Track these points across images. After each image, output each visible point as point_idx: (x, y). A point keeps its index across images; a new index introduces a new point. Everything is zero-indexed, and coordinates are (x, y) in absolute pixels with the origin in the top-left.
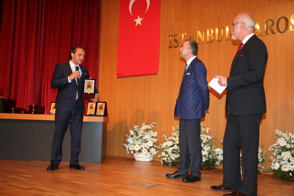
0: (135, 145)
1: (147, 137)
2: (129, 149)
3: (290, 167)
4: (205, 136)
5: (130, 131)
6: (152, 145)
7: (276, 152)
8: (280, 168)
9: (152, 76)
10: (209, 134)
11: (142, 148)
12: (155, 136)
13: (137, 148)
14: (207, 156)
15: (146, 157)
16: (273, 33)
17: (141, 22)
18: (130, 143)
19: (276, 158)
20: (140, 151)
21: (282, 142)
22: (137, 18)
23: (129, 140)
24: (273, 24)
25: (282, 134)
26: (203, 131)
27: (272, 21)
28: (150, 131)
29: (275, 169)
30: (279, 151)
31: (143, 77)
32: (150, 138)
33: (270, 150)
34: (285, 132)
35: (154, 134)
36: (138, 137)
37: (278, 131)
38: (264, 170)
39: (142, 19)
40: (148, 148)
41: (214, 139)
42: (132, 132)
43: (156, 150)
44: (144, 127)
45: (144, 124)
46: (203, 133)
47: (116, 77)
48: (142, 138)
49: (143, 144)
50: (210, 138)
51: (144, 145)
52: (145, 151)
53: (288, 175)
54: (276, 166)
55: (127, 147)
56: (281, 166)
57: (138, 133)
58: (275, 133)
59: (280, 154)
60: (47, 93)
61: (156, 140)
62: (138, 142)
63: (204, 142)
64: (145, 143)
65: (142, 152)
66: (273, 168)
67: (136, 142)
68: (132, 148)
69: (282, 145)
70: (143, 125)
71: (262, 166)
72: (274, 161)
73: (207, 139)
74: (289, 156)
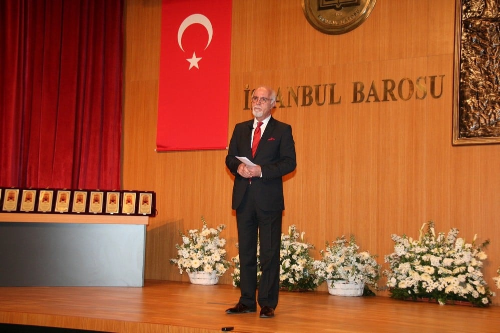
0: (192, 259)
1: (211, 246)
2: (182, 266)
3: (408, 283)
4: (298, 244)
5: (183, 238)
6: (218, 259)
7: (392, 264)
8: (397, 286)
9: (217, 152)
10: (305, 241)
11: (203, 263)
12: (222, 245)
13: (196, 264)
14: (302, 273)
15: (209, 277)
16: (394, 99)
17: (199, 63)
18: (183, 257)
19: (394, 272)
20: (200, 269)
21: (400, 251)
22: (191, 57)
23: (183, 252)
24: (393, 87)
25: (401, 240)
26: (296, 237)
27: (393, 82)
28: (215, 238)
29: (391, 286)
30: (396, 262)
31: (201, 153)
32: (215, 248)
33: (386, 261)
34: (405, 238)
35: (221, 242)
36: (197, 247)
37: (395, 235)
38: (377, 288)
39: (199, 59)
40: (213, 263)
41: (311, 248)
42: (186, 240)
43: (225, 267)
44: (206, 232)
45: (205, 227)
46: (295, 240)
47: (155, 150)
48: (203, 248)
49: (205, 257)
50: (306, 246)
51: (207, 259)
52: (208, 268)
53: (407, 294)
54: (392, 283)
55: (179, 262)
56: (398, 281)
57: (197, 240)
58: (392, 238)
59: (397, 266)
60: (36, 176)
61: (224, 251)
62: (198, 254)
63: (297, 253)
64: (208, 255)
65: (203, 270)
66: (388, 285)
67: (194, 255)
68: (187, 264)
69: (400, 255)
70: (203, 229)
71: (375, 283)
72: (390, 275)
73: (302, 247)
74: (407, 269)
